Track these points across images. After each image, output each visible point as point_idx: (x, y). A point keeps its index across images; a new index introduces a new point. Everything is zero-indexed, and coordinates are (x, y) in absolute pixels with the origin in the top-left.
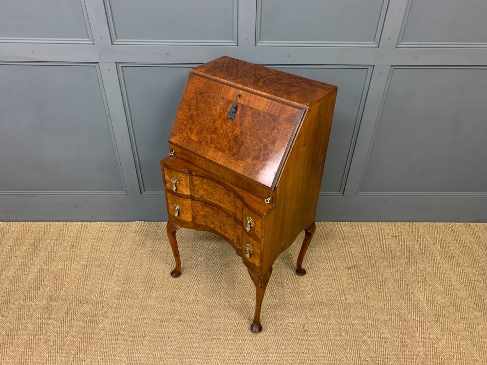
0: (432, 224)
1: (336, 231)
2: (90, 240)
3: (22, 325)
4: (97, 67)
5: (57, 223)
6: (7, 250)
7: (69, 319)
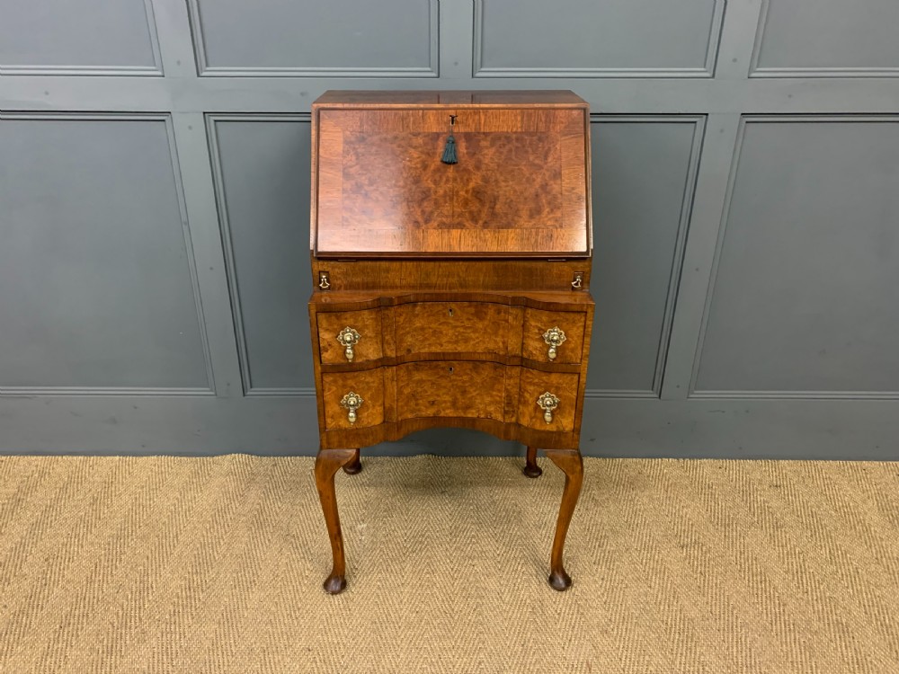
0: (854, 463)
1: (648, 476)
2: (132, 488)
4: (168, 122)
5: (70, 458)
7: (60, 646)
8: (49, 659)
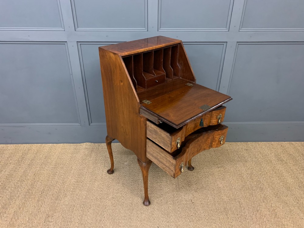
0: (269, 143)
2: (57, 153)
3: (12, 202)
4: (66, 44)
5: (36, 145)
6: (5, 160)
7: (42, 198)
8: (39, 202)
